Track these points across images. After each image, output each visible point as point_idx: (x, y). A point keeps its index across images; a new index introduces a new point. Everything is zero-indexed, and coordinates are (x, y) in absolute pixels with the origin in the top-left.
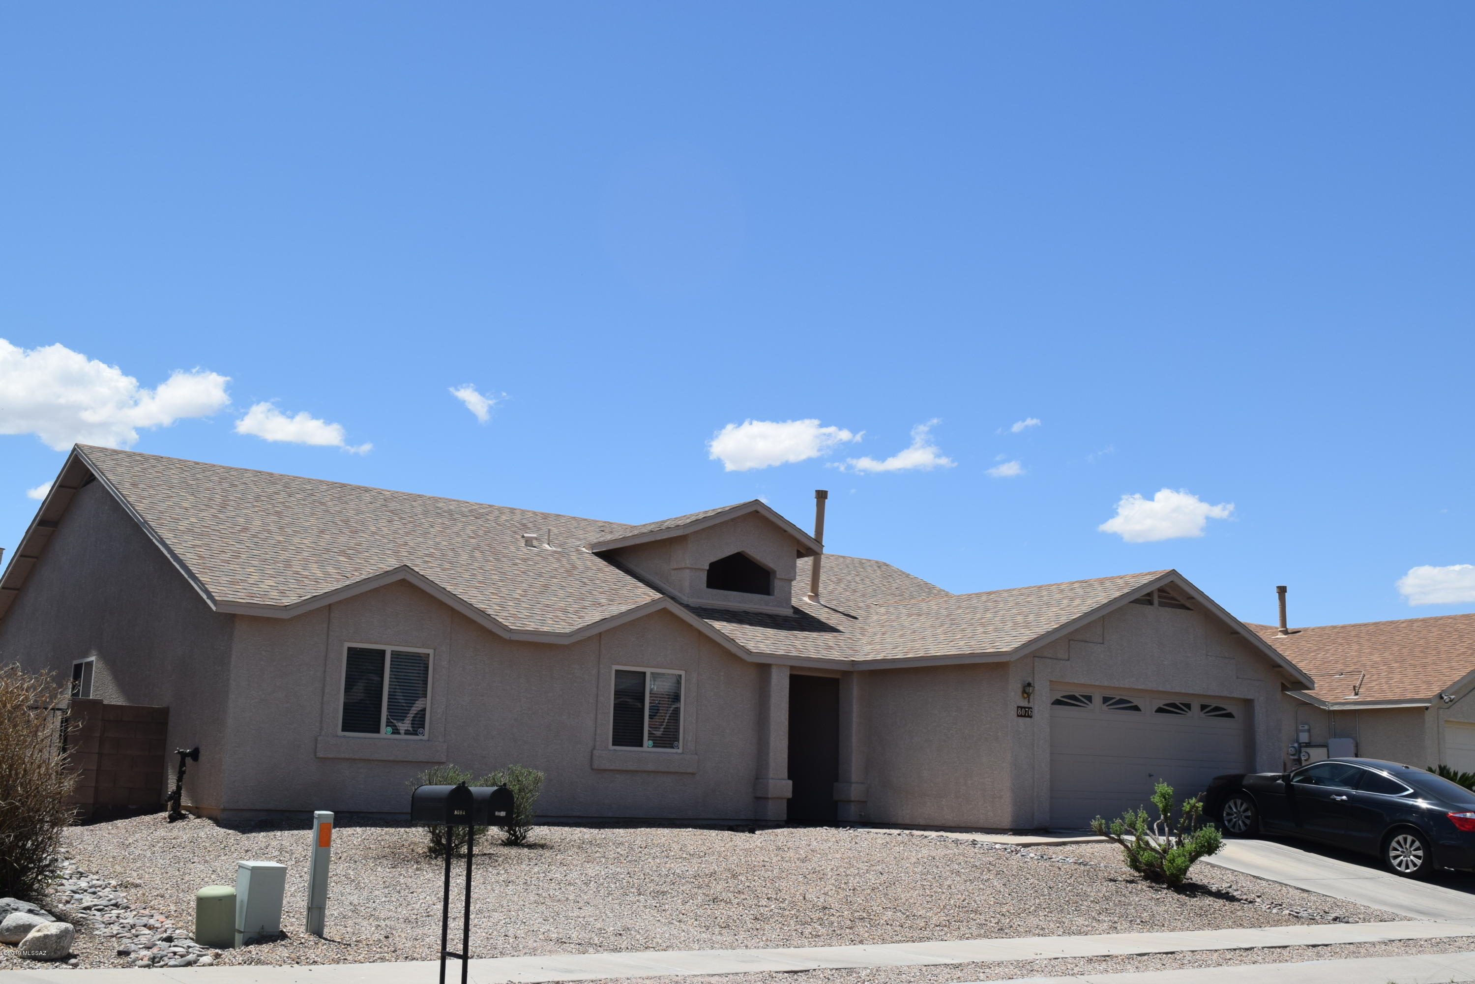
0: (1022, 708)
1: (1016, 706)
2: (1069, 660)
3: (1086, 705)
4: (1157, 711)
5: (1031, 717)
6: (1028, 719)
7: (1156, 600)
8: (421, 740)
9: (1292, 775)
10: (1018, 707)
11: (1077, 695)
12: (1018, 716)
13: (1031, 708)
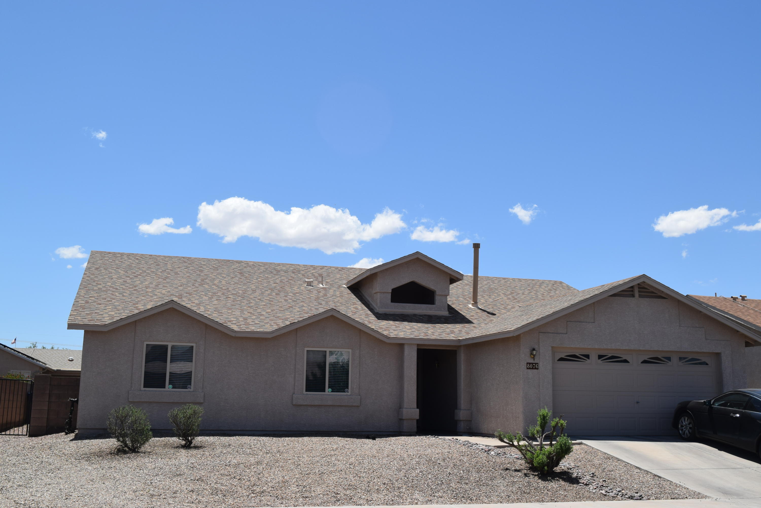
0: (530, 364)
1: (526, 363)
2: (567, 333)
3: (586, 361)
4: (642, 362)
5: (538, 369)
6: (536, 370)
7: (637, 294)
8: (190, 391)
9: (712, 401)
10: (527, 363)
11: (577, 354)
12: (527, 368)
13: (538, 364)
